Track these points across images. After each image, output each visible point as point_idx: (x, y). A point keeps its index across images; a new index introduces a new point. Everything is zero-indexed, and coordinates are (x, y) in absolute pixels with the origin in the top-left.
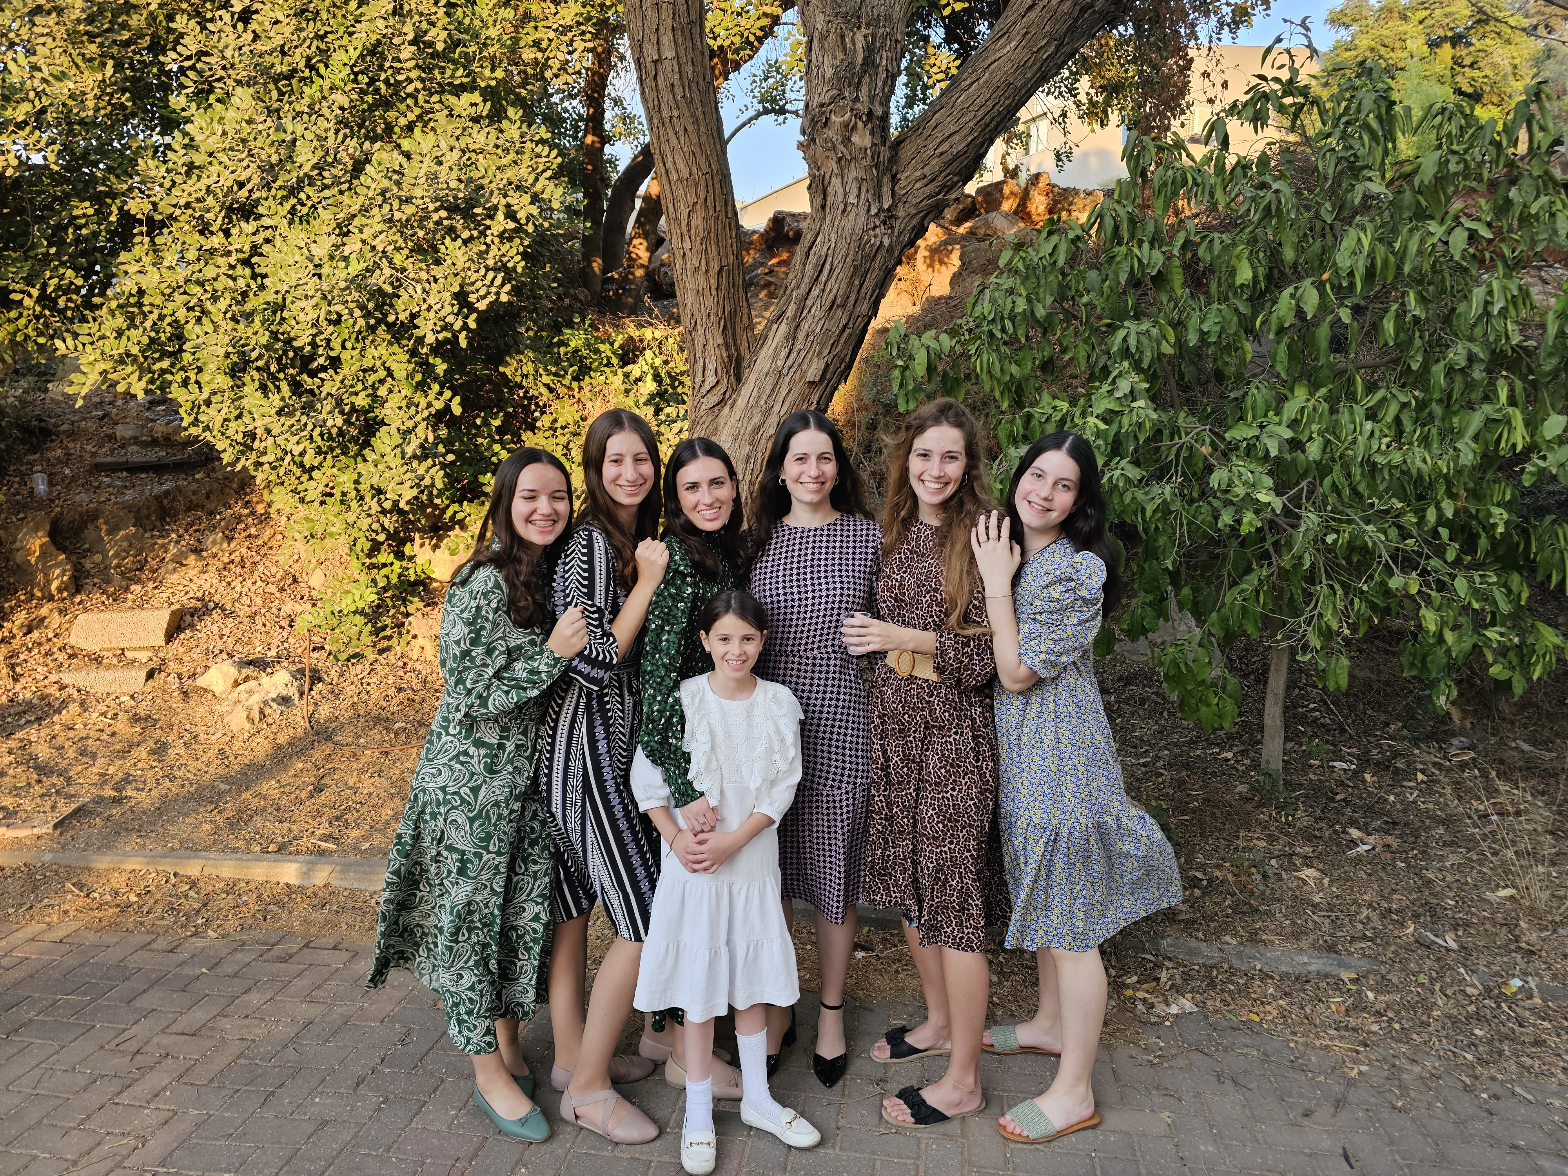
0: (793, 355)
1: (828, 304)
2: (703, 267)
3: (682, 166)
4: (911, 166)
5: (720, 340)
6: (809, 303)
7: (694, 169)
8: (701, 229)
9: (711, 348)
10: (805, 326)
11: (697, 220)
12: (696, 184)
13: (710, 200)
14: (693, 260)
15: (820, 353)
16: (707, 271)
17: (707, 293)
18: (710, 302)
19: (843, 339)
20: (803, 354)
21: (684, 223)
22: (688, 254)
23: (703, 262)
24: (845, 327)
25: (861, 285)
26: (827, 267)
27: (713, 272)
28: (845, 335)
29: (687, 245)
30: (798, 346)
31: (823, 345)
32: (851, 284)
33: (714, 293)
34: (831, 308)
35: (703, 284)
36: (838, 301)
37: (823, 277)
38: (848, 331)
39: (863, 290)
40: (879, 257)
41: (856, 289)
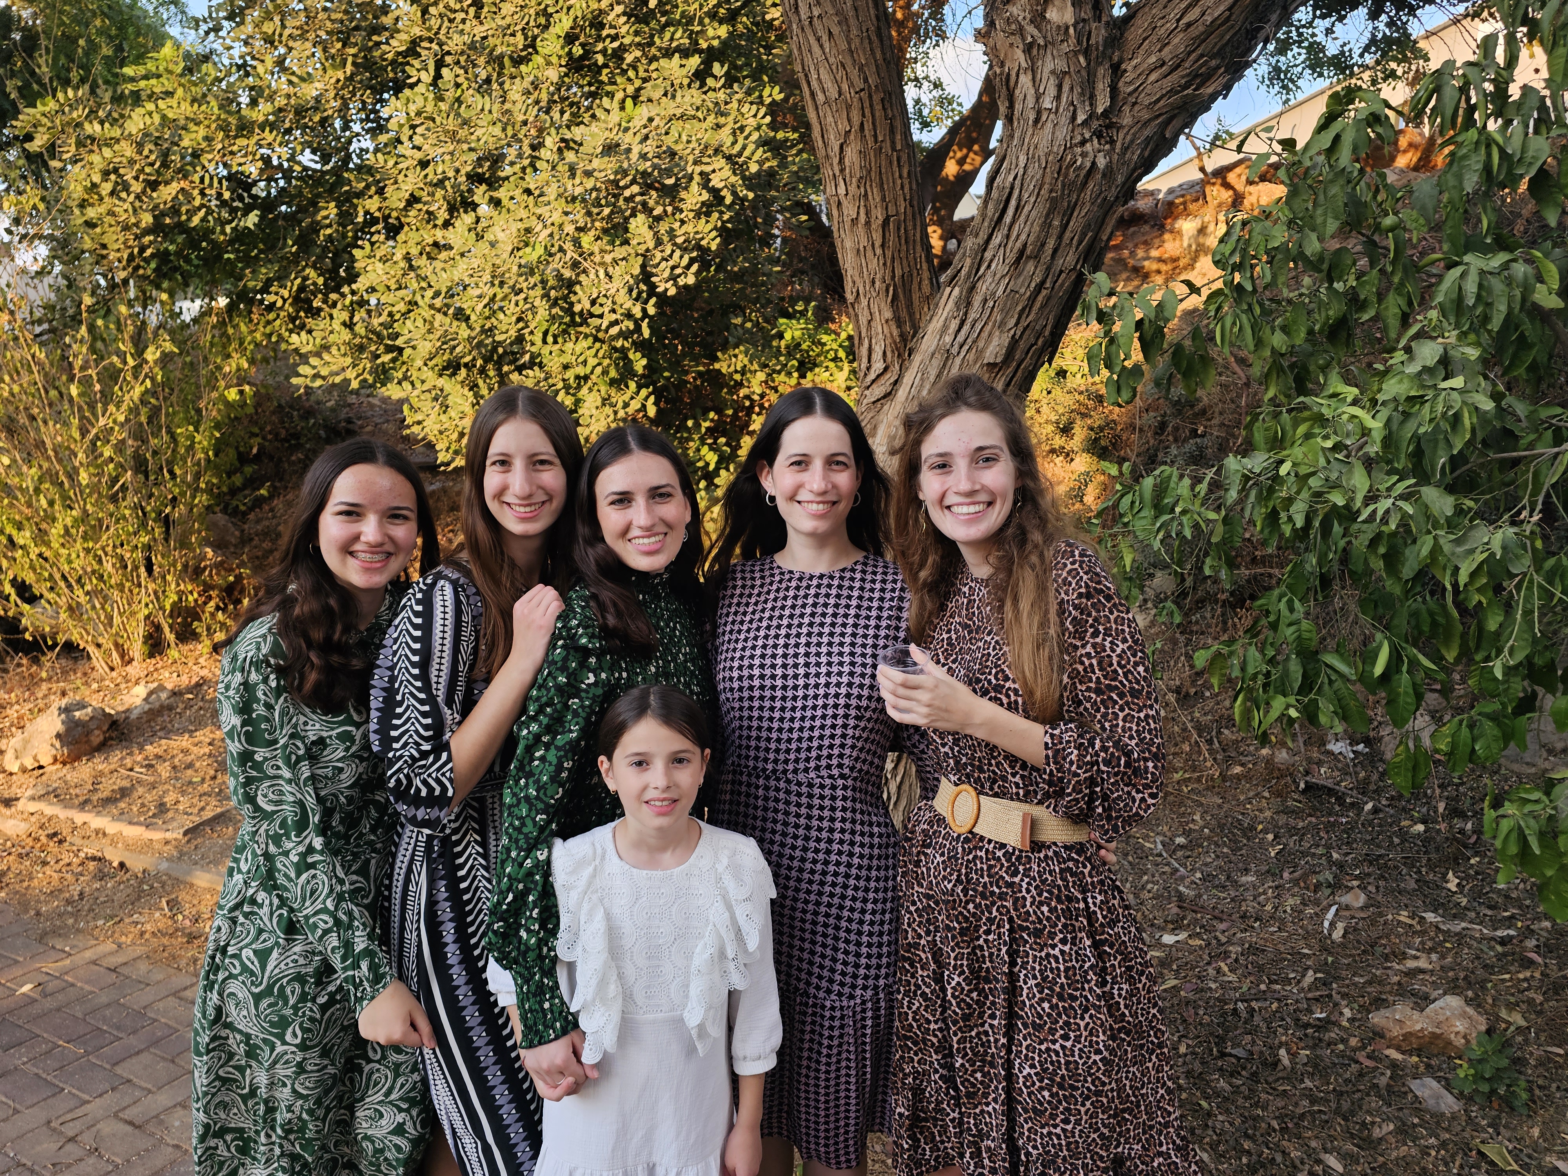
0: (966, 328)
1: (1012, 257)
2: (863, 218)
3: (829, 84)
4: (1141, 51)
5: (888, 314)
6: (988, 255)
7: (845, 87)
8: (857, 167)
9: (877, 326)
10: (983, 288)
11: (851, 154)
12: (849, 107)
13: (868, 126)
14: (850, 211)
15: (1002, 323)
16: (868, 223)
17: (869, 253)
18: (874, 264)
19: (1038, 304)
20: (978, 327)
21: (836, 161)
22: (845, 203)
23: (862, 211)
24: (1040, 286)
25: (1064, 227)
26: (1013, 203)
27: (877, 224)
28: (1040, 298)
29: (842, 190)
30: (972, 316)
31: (1006, 312)
32: (1046, 225)
33: (879, 251)
34: (1018, 261)
35: (864, 242)
36: (1028, 251)
37: (1008, 218)
38: (1044, 292)
39: (1068, 235)
40: (1091, 185)
41: (1055, 232)
